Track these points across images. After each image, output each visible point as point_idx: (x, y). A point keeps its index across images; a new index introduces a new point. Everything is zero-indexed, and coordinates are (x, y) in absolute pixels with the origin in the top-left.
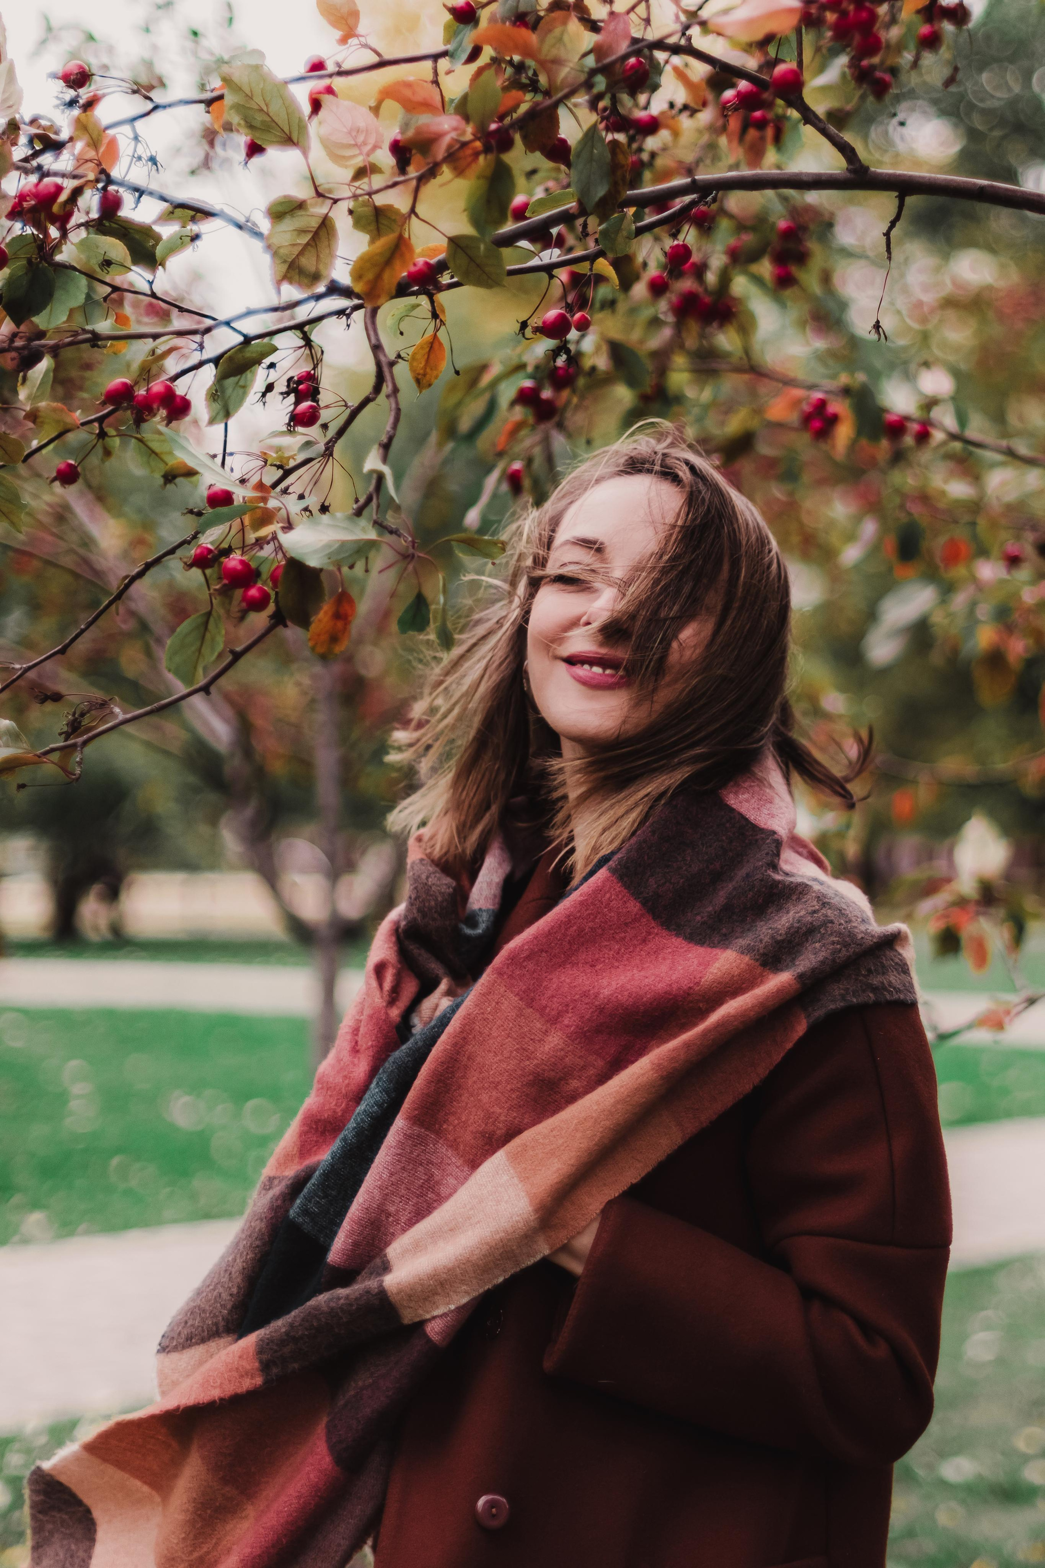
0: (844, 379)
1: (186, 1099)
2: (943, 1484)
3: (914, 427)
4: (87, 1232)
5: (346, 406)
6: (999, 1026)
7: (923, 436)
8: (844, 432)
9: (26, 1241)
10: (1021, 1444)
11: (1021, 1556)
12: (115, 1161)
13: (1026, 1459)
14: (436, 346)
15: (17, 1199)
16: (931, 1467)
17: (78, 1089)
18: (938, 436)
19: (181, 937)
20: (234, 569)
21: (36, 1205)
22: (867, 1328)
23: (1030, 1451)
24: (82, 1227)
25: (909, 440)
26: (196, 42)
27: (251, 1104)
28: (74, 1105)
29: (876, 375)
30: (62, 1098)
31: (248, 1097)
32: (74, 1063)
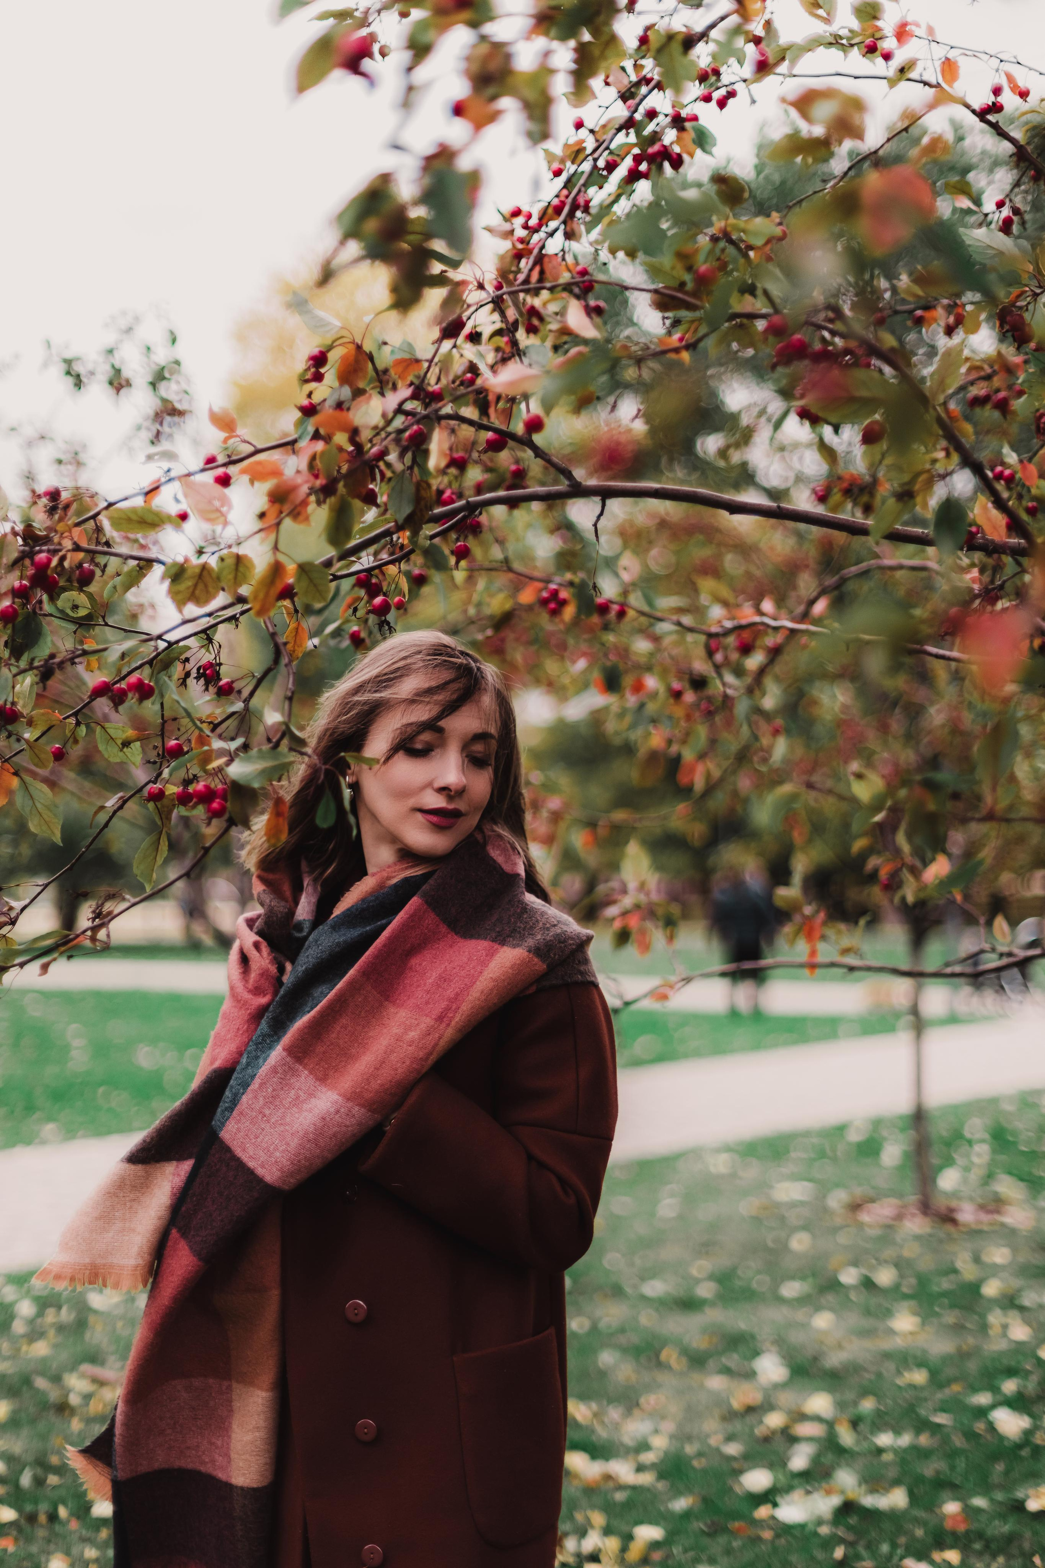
0: (568, 576)
1: (146, 1049)
2: (644, 1298)
3: (615, 608)
4: (84, 1136)
5: (254, 676)
6: (664, 997)
7: (622, 614)
8: (569, 612)
9: (43, 1142)
10: (694, 1272)
11: (695, 1345)
12: (101, 1090)
13: (698, 1281)
14: (300, 629)
15: (37, 1115)
16: (635, 1287)
17: (76, 1043)
18: (631, 613)
19: (143, 943)
20: (200, 791)
21: (50, 1119)
22: (563, 1181)
23: (700, 1276)
24: (80, 1133)
25: (612, 615)
26: (148, 357)
27: (189, 1052)
28: (74, 1053)
29: (593, 573)
30: (65, 1049)
31: (188, 1047)
32: (74, 1026)
